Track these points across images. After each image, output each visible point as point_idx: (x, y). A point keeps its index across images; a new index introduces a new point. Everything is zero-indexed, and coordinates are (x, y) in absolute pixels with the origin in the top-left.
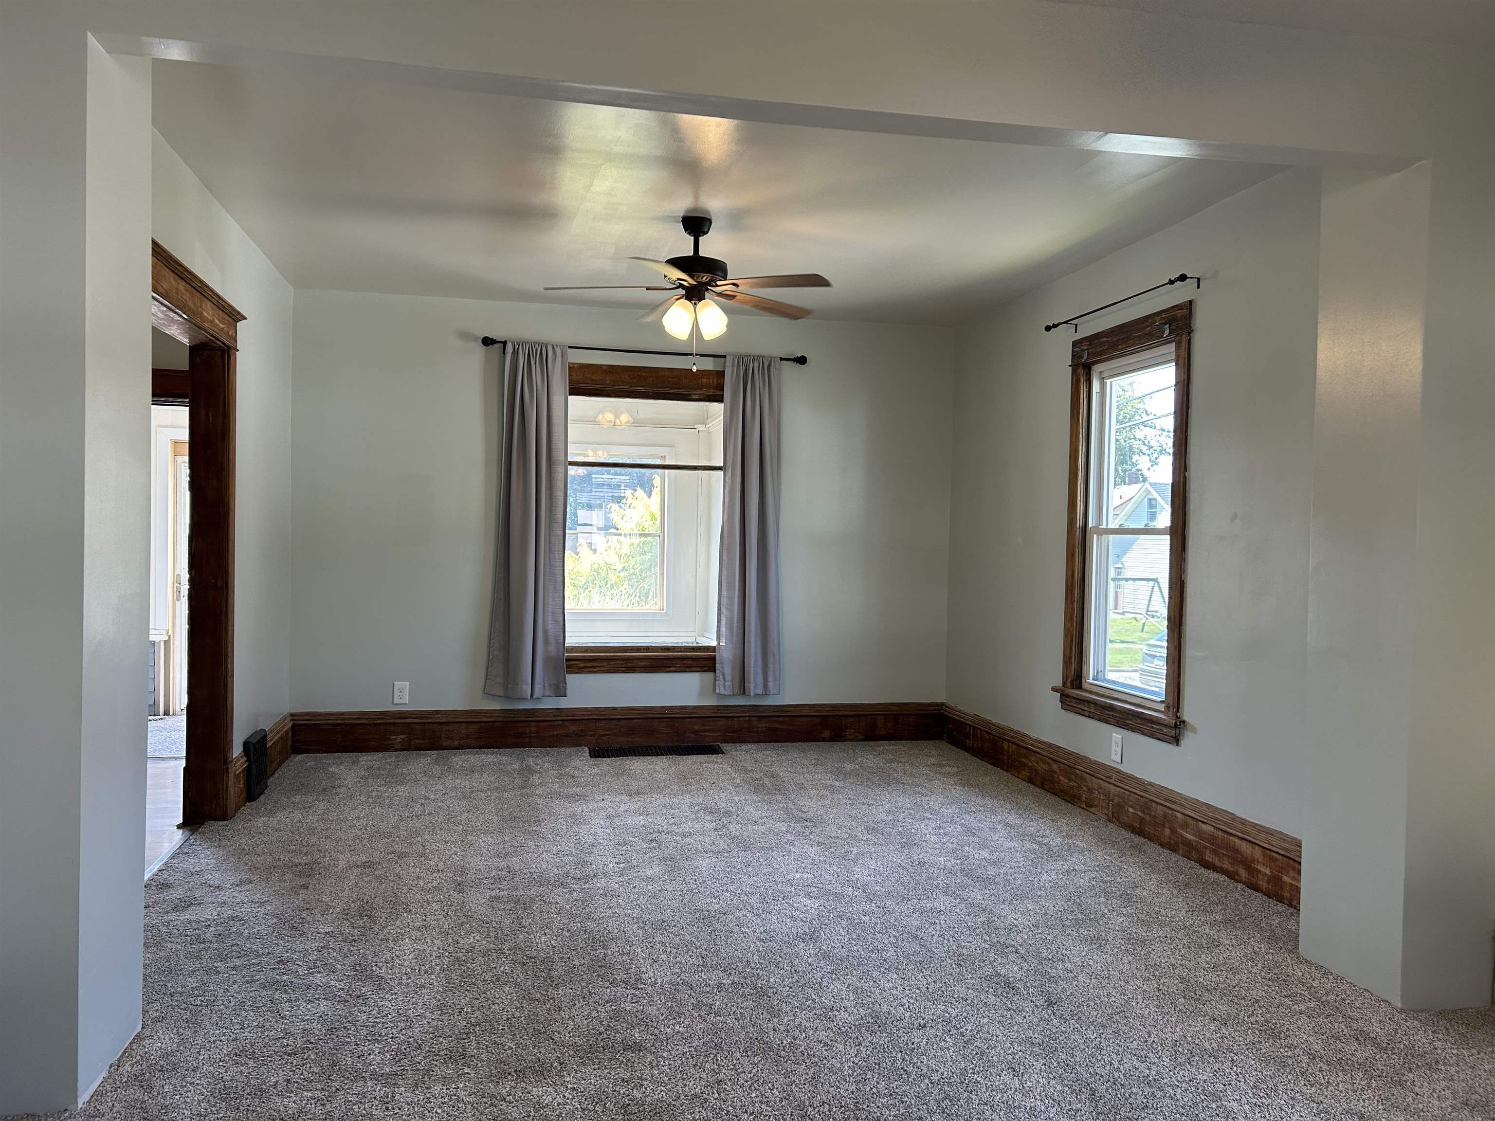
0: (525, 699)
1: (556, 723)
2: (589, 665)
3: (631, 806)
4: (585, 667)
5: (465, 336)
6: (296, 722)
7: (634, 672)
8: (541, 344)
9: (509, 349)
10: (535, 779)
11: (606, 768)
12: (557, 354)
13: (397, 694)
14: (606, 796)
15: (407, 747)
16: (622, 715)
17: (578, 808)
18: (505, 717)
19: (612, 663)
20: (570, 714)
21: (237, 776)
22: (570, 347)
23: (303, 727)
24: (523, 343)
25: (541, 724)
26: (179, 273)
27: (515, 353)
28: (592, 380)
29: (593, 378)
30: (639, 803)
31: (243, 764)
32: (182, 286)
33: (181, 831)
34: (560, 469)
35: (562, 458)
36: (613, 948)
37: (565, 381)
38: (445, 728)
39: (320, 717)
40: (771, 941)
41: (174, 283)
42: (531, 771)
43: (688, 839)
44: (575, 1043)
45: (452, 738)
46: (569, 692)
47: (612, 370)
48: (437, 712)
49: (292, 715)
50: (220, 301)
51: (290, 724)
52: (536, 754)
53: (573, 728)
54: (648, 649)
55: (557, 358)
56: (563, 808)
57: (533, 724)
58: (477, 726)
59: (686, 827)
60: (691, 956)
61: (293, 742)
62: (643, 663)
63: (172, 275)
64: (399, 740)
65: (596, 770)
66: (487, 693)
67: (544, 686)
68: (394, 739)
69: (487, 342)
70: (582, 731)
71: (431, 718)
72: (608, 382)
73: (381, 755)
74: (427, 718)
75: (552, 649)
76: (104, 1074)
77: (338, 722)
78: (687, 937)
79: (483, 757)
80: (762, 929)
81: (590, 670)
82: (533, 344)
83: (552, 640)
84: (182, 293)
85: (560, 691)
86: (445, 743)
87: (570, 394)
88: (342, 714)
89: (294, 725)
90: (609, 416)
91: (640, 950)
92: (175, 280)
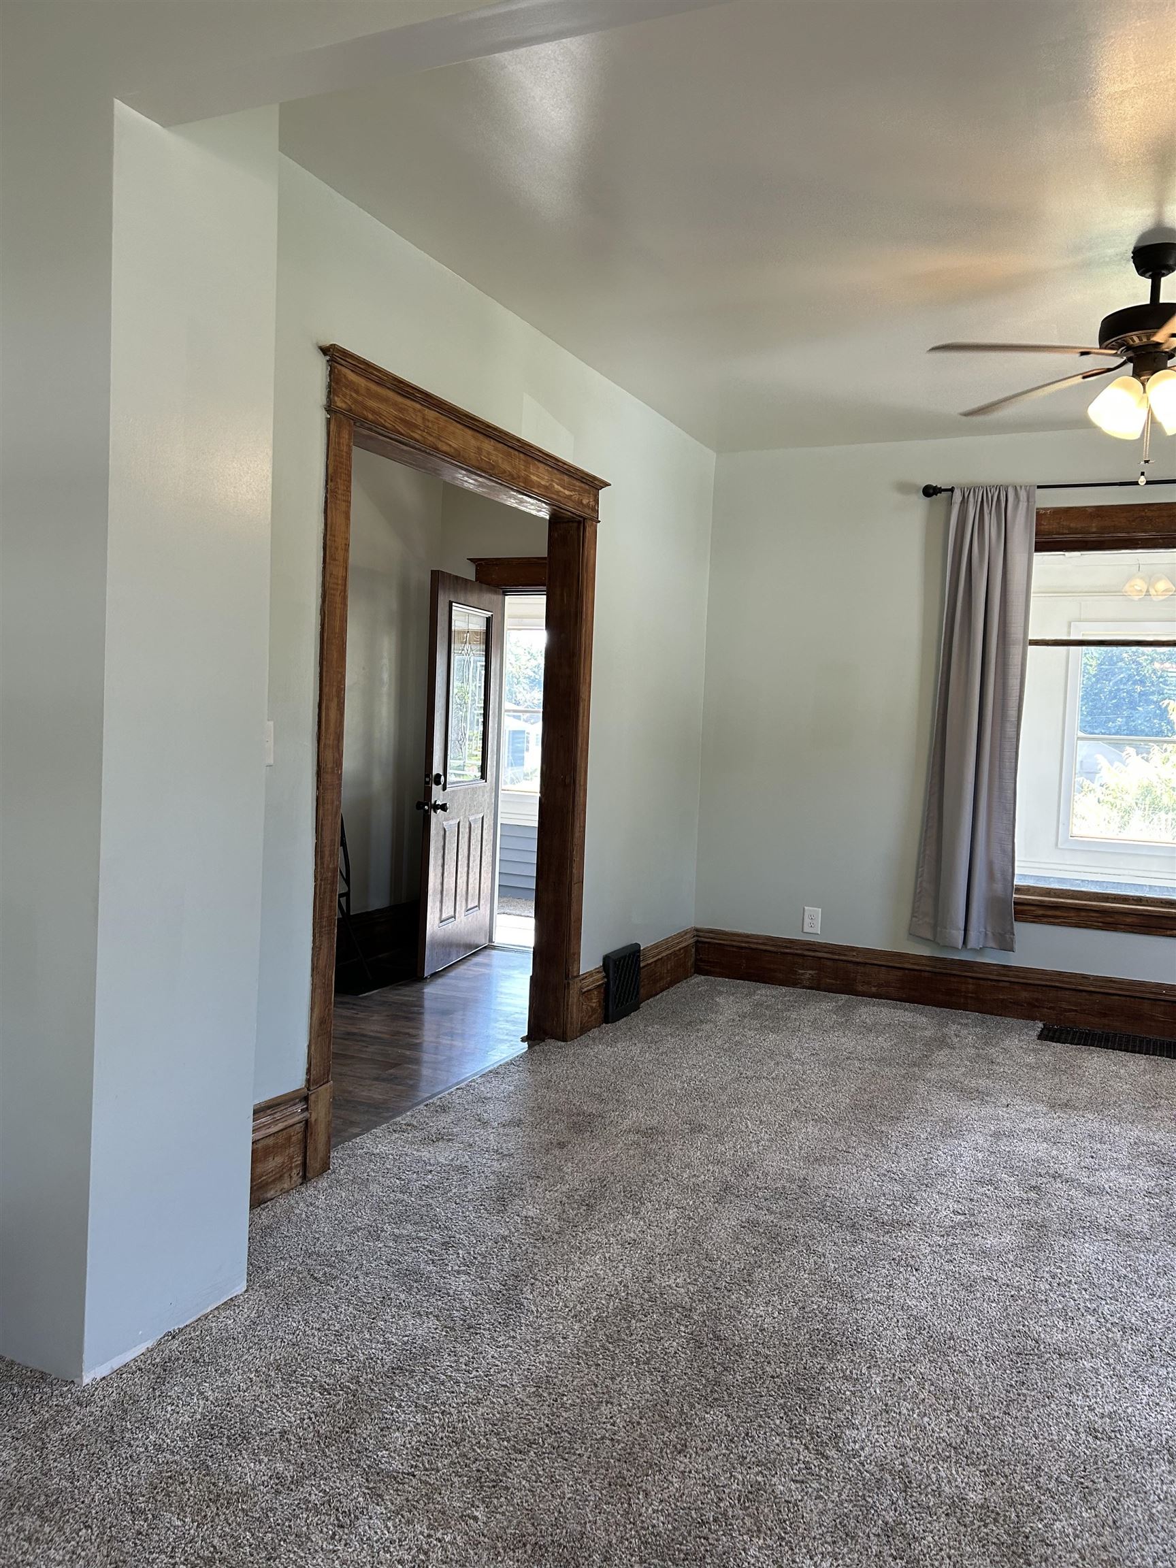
0: (955, 948)
1: (1001, 984)
2: (1050, 913)
3: (1043, 1123)
4: (1044, 916)
5: (904, 488)
6: (700, 939)
7: (1115, 930)
8: (998, 488)
9: (957, 497)
10: (941, 1056)
11: (1047, 1058)
12: (1021, 498)
13: (807, 920)
14: (1018, 1100)
15: (817, 986)
16: (1096, 986)
17: (966, 1111)
18: (935, 967)
19: (1083, 914)
20: (1021, 975)
21: (586, 994)
22: (1039, 487)
23: (707, 946)
24: (974, 489)
25: (982, 982)
26: (482, 431)
27: (964, 501)
28: (1070, 528)
29: (1072, 525)
30: (1057, 1122)
31: (598, 981)
32: (488, 445)
33: (526, 1045)
34: (1015, 651)
35: (1021, 636)
36: (843, 1362)
37: (1031, 531)
38: (861, 969)
39: (724, 937)
40: (1110, 1438)
41: (473, 442)
42: (942, 1042)
43: (1091, 1201)
44: (654, 1526)
45: (869, 983)
46: (1016, 947)
47: (1100, 512)
48: (852, 949)
49: (697, 930)
50: (560, 464)
51: (692, 941)
52: (966, 1021)
53: (1024, 995)
54: (1139, 900)
55: (1021, 503)
56: (945, 1105)
57: (970, 981)
58: (900, 973)
59: (1101, 1178)
60: (950, 1421)
61: (696, 960)
62: (1129, 920)
63: (470, 432)
64: (807, 976)
65: (1031, 1059)
66: (913, 935)
67: (986, 934)
68: (802, 974)
69: (929, 491)
70: (1037, 1000)
71: (845, 955)
72: (1094, 530)
73: (784, 989)
74: (840, 954)
75: (999, 887)
76: (150, 1344)
77: (743, 945)
78: (969, 1381)
79: (899, 1012)
80: (1108, 1408)
81: (1052, 920)
82: (987, 489)
83: (998, 875)
84: (489, 453)
85: (1006, 944)
86: (860, 988)
87: (1037, 550)
88: (748, 936)
89: (697, 942)
90: (1140, 584)
91: (879, 1379)
92: (473, 437)
